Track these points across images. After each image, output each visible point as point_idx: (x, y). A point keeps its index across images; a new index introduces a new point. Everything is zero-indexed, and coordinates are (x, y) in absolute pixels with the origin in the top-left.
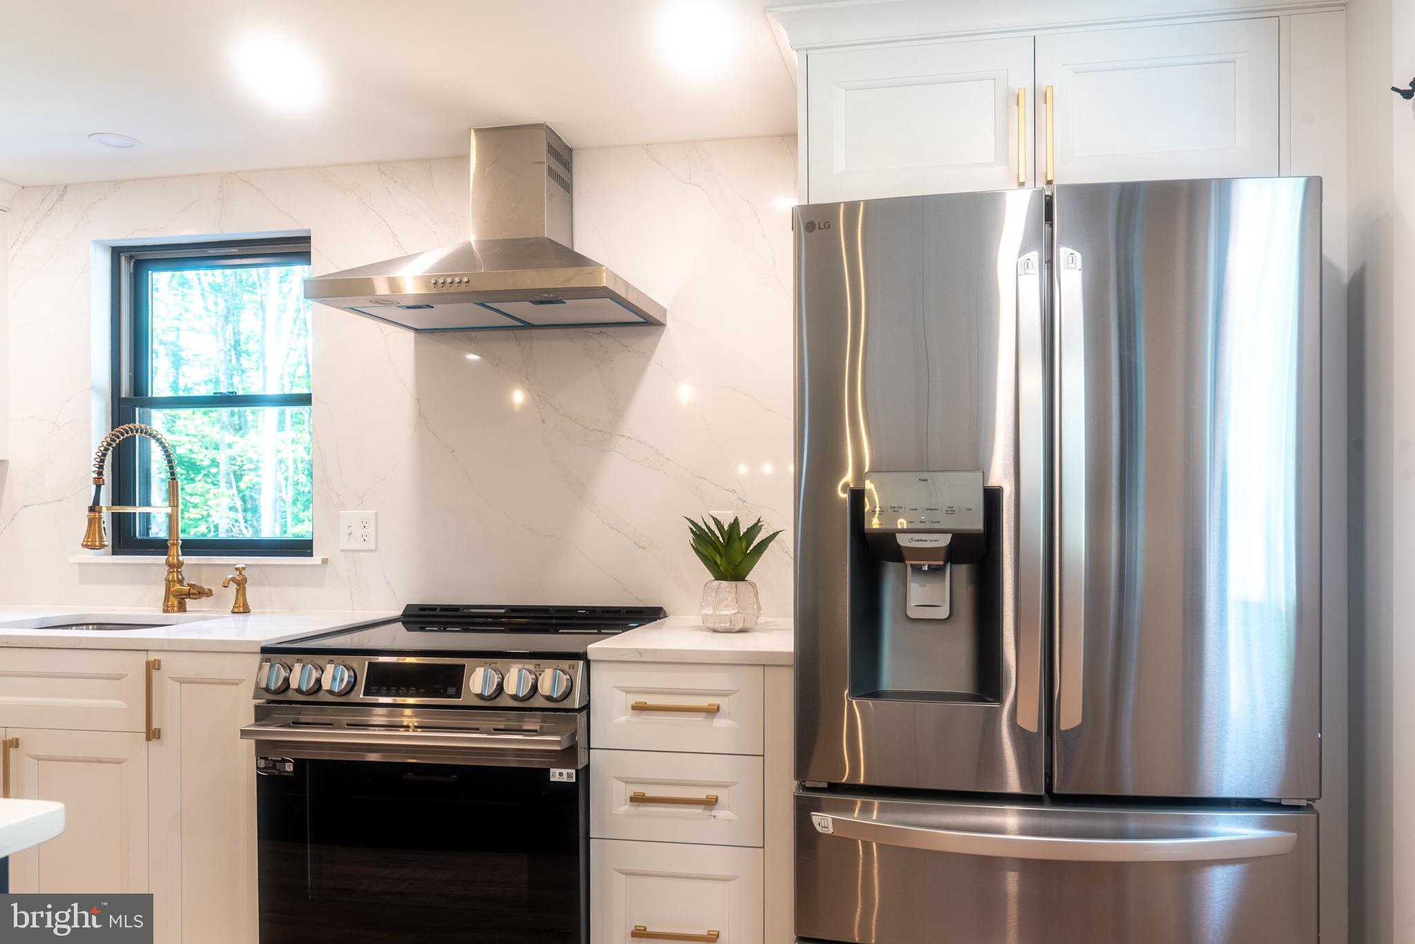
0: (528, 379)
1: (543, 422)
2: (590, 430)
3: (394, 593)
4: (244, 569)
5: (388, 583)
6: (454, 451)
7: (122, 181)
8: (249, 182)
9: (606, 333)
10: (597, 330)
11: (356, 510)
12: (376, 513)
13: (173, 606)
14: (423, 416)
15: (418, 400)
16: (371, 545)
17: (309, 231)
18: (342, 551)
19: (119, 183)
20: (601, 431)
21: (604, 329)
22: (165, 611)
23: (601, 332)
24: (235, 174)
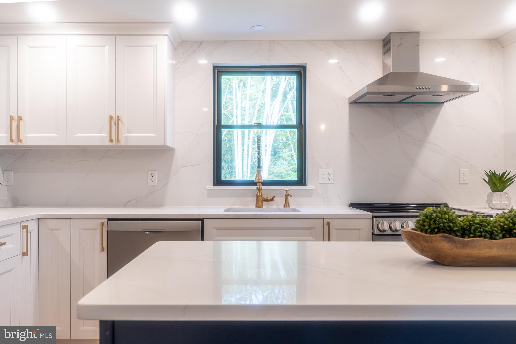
0: (392, 121)
1: (398, 137)
2: (416, 140)
3: (341, 199)
4: (288, 190)
5: (338, 195)
6: (364, 147)
7: (227, 41)
8: (281, 44)
9: (422, 106)
10: (419, 105)
11: (326, 168)
12: (334, 170)
13: (259, 205)
14: (353, 134)
15: (350, 128)
16: (332, 181)
17: (306, 64)
18: (320, 184)
19: (226, 42)
20: (420, 141)
21: (421, 104)
22: (256, 207)
23: (420, 105)
24: (276, 41)
